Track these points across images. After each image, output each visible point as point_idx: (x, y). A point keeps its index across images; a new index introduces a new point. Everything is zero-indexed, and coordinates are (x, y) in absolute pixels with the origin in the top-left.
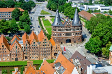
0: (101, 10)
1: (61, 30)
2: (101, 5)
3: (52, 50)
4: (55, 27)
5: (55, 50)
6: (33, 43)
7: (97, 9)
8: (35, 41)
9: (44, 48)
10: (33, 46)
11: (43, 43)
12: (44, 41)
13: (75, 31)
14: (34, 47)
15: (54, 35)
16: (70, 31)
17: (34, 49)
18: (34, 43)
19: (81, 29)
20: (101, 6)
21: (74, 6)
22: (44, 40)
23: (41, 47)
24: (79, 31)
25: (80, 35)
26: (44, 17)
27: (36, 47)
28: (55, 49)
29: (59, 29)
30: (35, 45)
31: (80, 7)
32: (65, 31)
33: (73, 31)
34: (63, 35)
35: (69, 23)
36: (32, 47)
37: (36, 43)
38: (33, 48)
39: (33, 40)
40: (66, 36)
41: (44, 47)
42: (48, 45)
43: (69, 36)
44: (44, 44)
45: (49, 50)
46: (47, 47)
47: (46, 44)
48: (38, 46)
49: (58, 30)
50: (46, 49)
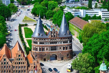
0: (102, 17)
1: (43, 43)
2: (102, 10)
3: (29, 70)
4: (36, 39)
5: (33, 69)
6: (3, 59)
7: (97, 15)
8: (5, 57)
9: (23, 67)
10: (3, 63)
11: (16, 60)
12: (17, 58)
13: (63, 44)
14: (5, 65)
15: (35, 49)
16: (56, 44)
17: (5, 68)
18: (5, 60)
19: (71, 41)
20: (103, 12)
21: (67, 11)
22: (18, 56)
23: (14, 65)
24: (67, 44)
25: (69, 50)
26: (26, 25)
27: (7, 65)
28: (33, 67)
29: (41, 41)
30: (6, 63)
31: (74, 13)
32: (50, 45)
33: (59, 44)
34: (47, 49)
35: (54, 33)
36: (2, 65)
37: (7, 60)
38: (3, 67)
39: (3, 56)
40: (50, 51)
41: (17, 65)
42: (23, 63)
43: (54, 51)
44: (18, 61)
45: (25, 69)
46: (23, 65)
47: (20, 61)
48: (10, 63)
49: (40, 43)
50: (21, 68)
